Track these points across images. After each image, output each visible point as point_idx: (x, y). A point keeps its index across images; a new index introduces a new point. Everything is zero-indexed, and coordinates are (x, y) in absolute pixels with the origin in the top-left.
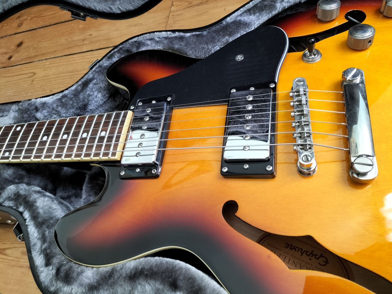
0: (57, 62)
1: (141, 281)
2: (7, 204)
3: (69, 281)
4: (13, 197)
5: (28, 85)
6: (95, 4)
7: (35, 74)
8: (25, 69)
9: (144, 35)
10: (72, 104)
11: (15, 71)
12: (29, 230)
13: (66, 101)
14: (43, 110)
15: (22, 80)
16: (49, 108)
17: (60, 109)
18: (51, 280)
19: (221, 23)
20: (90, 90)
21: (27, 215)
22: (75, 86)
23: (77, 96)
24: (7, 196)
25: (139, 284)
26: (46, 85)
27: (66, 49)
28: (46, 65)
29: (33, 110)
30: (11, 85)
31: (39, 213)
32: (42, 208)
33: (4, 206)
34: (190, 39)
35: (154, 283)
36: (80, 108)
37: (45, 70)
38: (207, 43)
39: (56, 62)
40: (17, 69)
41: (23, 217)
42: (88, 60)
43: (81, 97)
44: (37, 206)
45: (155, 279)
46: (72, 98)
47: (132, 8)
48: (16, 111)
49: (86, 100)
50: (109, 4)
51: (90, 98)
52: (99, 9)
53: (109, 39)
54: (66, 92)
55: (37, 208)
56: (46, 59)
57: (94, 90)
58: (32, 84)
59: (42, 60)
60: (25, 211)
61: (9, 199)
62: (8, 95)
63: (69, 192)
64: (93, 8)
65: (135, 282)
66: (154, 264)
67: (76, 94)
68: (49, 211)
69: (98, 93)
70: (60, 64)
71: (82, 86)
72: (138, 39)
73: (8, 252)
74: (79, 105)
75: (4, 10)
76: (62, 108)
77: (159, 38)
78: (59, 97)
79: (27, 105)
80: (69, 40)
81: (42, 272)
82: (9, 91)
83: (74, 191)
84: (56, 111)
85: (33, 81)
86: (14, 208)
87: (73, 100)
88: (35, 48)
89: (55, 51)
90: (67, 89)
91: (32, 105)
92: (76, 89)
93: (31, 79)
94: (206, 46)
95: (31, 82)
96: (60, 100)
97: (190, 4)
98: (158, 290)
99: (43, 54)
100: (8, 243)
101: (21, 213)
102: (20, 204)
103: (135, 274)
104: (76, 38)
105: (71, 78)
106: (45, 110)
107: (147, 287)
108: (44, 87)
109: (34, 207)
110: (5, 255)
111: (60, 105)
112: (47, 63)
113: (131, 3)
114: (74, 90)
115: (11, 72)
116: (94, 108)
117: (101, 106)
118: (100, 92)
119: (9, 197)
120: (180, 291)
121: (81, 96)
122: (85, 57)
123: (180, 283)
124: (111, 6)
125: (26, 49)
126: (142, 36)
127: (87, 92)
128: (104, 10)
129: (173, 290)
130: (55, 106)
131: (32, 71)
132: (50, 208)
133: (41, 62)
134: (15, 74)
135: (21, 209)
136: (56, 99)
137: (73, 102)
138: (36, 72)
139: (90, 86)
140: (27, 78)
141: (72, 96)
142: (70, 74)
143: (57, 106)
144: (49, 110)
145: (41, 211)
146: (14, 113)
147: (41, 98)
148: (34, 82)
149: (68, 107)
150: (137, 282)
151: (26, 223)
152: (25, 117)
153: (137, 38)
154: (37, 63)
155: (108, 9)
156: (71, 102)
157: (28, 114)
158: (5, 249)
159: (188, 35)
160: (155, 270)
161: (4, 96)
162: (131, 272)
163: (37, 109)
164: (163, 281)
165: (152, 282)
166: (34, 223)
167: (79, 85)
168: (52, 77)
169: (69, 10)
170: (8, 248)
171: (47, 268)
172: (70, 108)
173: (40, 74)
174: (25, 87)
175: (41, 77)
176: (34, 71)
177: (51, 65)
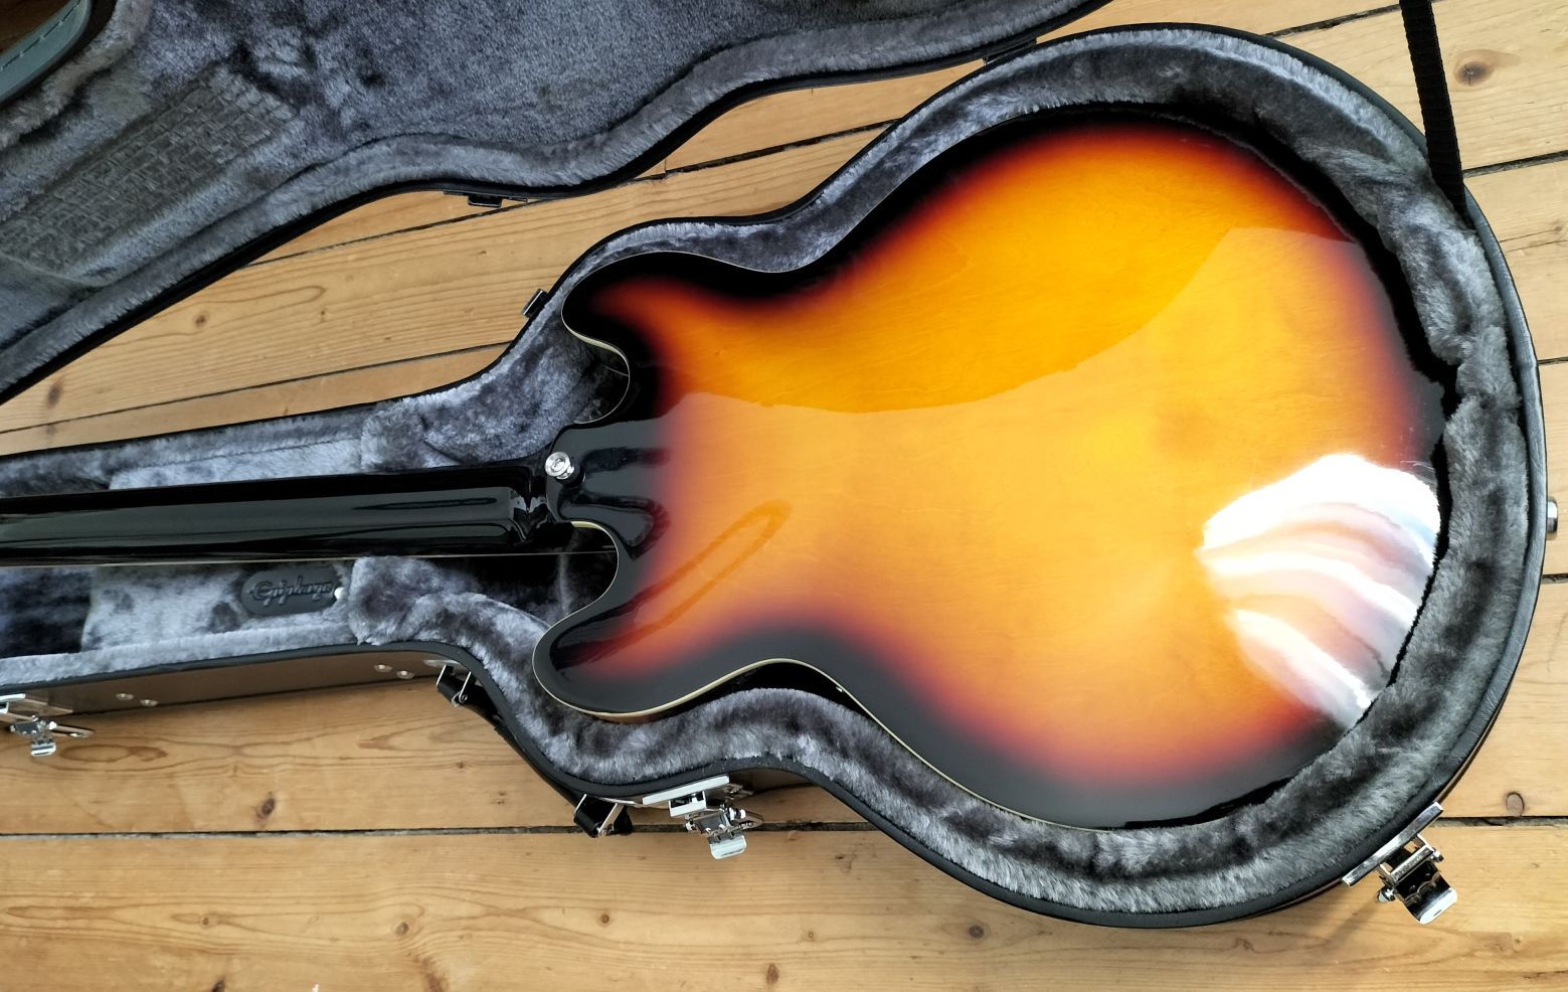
0: (381, 252)
1: (737, 728)
2: (424, 636)
3: (607, 751)
4: (434, 620)
5: (313, 325)
6: (522, 174)
7: (323, 290)
8: (285, 276)
9: (641, 231)
10: (509, 407)
11: (255, 284)
12: (495, 678)
13: (493, 402)
14: (441, 424)
15: (289, 310)
16: (457, 419)
17: (483, 419)
18: (570, 755)
19: (811, 205)
20: (545, 372)
21: (480, 651)
22: (505, 363)
23: (518, 388)
24: (421, 620)
25: (735, 734)
26: (369, 322)
27: (396, 210)
28: (347, 261)
29: (416, 425)
30: (259, 327)
31: (508, 644)
32: (511, 635)
33: (420, 641)
34: (749, 245)
35: (758, 727)
36: (526, 413)
37: (350, 278)
38: (787, 254)
39: (373, 253)
40: (261, 275)
41: (475, 657)
42: (469, 245)
43: (527, 390)
44: (498, 632)
45: (760, 722)
46: (507, 394)
47: (607, 173)
48: (381, 435)
49: (538, 396)
50: (554, 168)
51: (546, 388)
52: (533, 183)
54: (487, 379)
55: (500, 636)
56: (343, 244)
57: (552, 370)
58: (323, 321)
59: (331, 247)
60: (472, 645)
61: (427, 625)
62: (261, 357)
63: (518, 593)
64: (519, 182)
65: (726, 732)
66: (754, 701)
67: (515, 382)
68: (526, 638)
69: (560, 375)
70: (393, 258)
71: (524, 364)
72: (629, 239)
73: (396, 741)
74: (525, 407)
76: (487, 418)
77: (679, 240)
78: (476, 393)
79: (400, 416)
81: (549, 745)
82: (258, 343)
83: (529, 590)
84: (474, 425)
85: (323, 313)
86: (445, 641)
87: (510, 399)
90: (486, 370)
91: (411, 415)
92: (512, 370)
93: (317, 304)
94: (785, 260)
95: (320, 316)
96: (479, 399)
98: (768, 737)
100: (387, 723)
101: (466, 650)
102: (458, 632)
103: (724, 719)
106: (446, 424)
107: (748, 737)
108: (365, 330)
109: (494, 636)
110: (391, 748)
111: (483, 413)
112: (351, 258)
113: (601, 162)
114: (507, 375)
115: (245, 286)
116: (554, 405)
117: (567, 397)
118: (564, 372)
119: (428, 622)
120: (804, 733)
121: (526, 388)
122: (458, 238)
123: (803, 721)
124: (559, 173)
126: (636, 232)
127: (537, 376)
128: (543, 182)
129: (793, 734)
130: (470, 413)
131: (309, 282)
132: (526, 631)
133: (330, 253)
134: (258, 292)
135: (463, 642)
136: (470, 399)
137: (512, 403)
138: (325, 286)
139: (542, 362)
140: (302, 303)
141: (507, 390)
142: (429, 288)
143: (476, 414)
144: (457, 423)
145: (510, 640)
146: (375, 439)
148: (328, 316)
149: (501, 413)
150: (730, 731)
151: (483, 666)
152: (406, 446)
153: (625, 237)
154: (317, 256)
155: (553, 179)
156: (507, 403)
157: (408, 437)
158: (386, 737)
159: (744, 231)
160: (757, 708)
161: (249, 360)
162: (716, 719)
163: (426, 425)
164: (774, 723)
165: (756, 728)
166: (504, 664)
167: (516, 362)
168: (377, 297)
169: (465, 194)
170: (393, 734)
171: (557, 738)
172: (506, 415)
173: (339, 290)
174: (304, 330)
175: (345, 301)
176: (316, 281)
177: (365, 263)
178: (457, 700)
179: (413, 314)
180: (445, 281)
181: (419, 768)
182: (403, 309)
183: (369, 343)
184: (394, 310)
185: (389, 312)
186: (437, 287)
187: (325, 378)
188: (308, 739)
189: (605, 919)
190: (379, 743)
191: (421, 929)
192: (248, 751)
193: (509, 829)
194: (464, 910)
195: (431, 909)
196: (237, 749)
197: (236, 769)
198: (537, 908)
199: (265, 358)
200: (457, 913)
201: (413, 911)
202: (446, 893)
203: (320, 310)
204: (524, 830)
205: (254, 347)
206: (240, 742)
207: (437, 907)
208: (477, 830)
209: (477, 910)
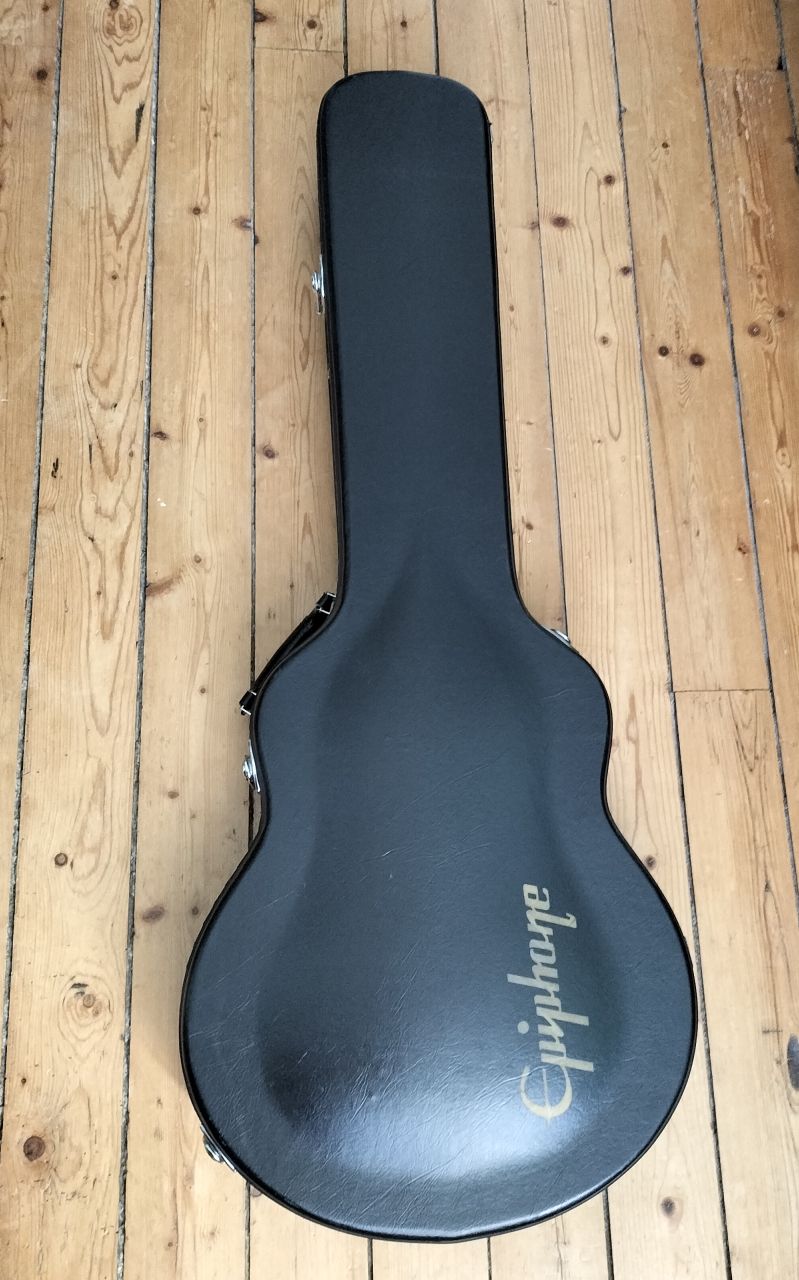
0: (640, 480)
5: (591, 435)
7: (616, 439)
8: (631, 408)
15: (604, 413)
26: (588, 478)
28: (636, 454)
30: (594, 391)
37: (623, 459)
39: (640, 475)
40: (634, 384)
42: (637, 549)
53: (682, 578)
56: (649, 450)
58: (593, 443)
59: (649, 440)
62: (572, 396)
70: (634, 493)
73: (308, 538)
80: (693, 486)
82: (583, 392)
85: (599, 441)
88: (682, 406)
89: (666, 463)
93: (607, 434)
95: (597, 439)
97: (744, 726)
99: (663, 438)
104: (694, 502)
105: (600, 528)
108: (583, 476)
112: (639, 457)
115: (628, 373)
122: (644, 540)
125: (681, 384)
131: (624, 427)
133: (644, 439)
134: (621, 385)
138: (619, 440)
140: (609, 425)
142: (609, 522)
148: (597, 445)
154: (643, 430)
158: (310, 532)
161: (571, 386)
168: (607, 482)
170: (312, 537)
173: (615, 451)
174: (588, 428)
176: (625, 432)
177: (633, 469)
179: (591, 513)
180: (613, 534)
181: (291, 557)
182: (596, 505)
183: (573, 482)
185: (594, 494)
186: (609, 528)
187: (552, 450)
188: (311, 477)
189: (203, 691)
190: (307, 528)
191: (197, 571)
192: (305, 432)
193: (253, 622)
194: (209, 599)
195: (209, 577)
196: (306, 424)
197: (294, 425)
198: (209, 646)
199: (571, 399)
200: (206, 594)
201: (208, 567)
202: (218, 585)
203: (602, 439)
204: (253, 633)
206: (311, 425)
207: (210, 580)
208: (253, 601)
209: (208, 607)
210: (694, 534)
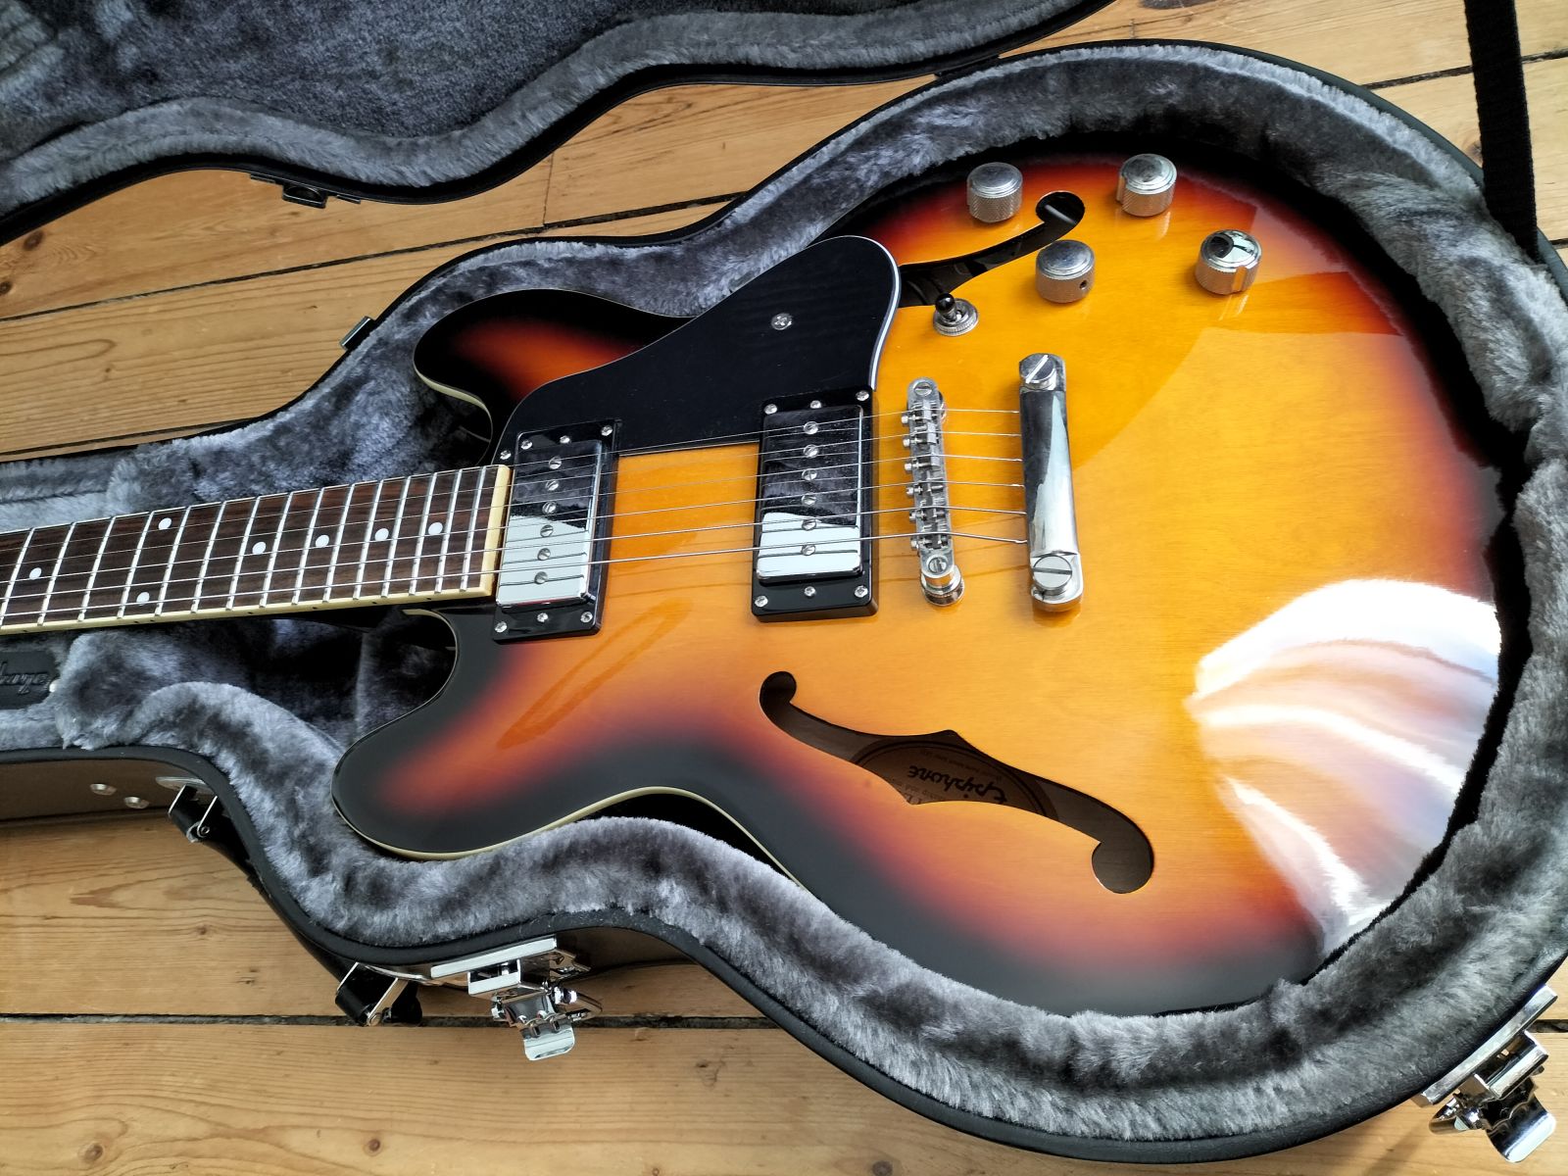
0: (188, 304)
1: (573, 868)
2: (155, 739)
3: (386, 900)
4: (171, 718)
5: (94, 384)
6: (355, 164)
7: (112, 344)
8: (71, 328)
9: (503, 250)
10: (309, 453)
11: (31, 335)
12: (243, 796)
13: (288, 444)
14: (217, 471)
15: (67, 367)
16: (238, 465)
17: (272, 466)
18: (333, 903)
19: (719, 225)
20: (360, 411)
21: (228, 761)
22: (309, 398)
23: (323, 428)
24: (153, 718)
25: (570, 878)
26: (161, 382)
27: (216, 259)
28: (146, 314)
29: (184, 472)
30: (26, 385)
31: (265, 751)
32: (272, 739)
33: (148, 746)
34: (637, 267)
35: (604, 868)
36: (331, 463)
37: (148, 332)
38: (684, 280)
39: (181, 305)
40: (41, 326)
41: (219, 769)
42: (297, 299)
43: (335, 432)
44: (254, 735)
45: (607, 861)
46: (308, 434)
47: (464, 174)
48: (135, 479)
49: (348, 441)
50: (396, 161)
51: (361, 433)
52: (368, 177)
54: (285, 417)
55: (256, 740)
56: (145, 295)
57: (370, 409)
58: (106, 379)
59: (130, 297)
60: (219, 751)
61: (160, 725)
62: (24, 419)
63: (302, 706)
64: (350, 174)
65: (557, 874)
66: (600, 831)
67: (319, 422)
68: (292, 744)
69: (381, 418)
70: (202, 310)
71: (334, 400)
72: (486, 260)
73: (121, 897)
74: (330, 455)
75: (75, 182)
76: (279, 464)
77: (550, 260)
78: (267, 433)
79: (164, 457)
80: (220, 228)
81: (305, 889)
82: (24, 402)
83: (317, 702)
84: (261, 473)
85: (108, 370)
86: (182, 747)
87: (310, 442)
88: (95, 254)
89: (173, 268)
90: (285, 408)
91: (179, 458)
92: (317, 407)
93: (102, 360)
94: (681, 287)
95: (104, 374)
96: (270, 441)
97: (615, 123)
98: (617, 882)
99: (132, 277)
100: (115, 871)
101: (209, 760)
102: (202, 735)
103: (556, 857)
104: (243, 224)
105: (246, 358)
106: (224, 471)
107: (588, 882)
108: (156, 390)
109: (248, 740)
110: (112, 906)
111: (273, 458)
112: (152, 309)
113: (459, 160)
114: (311, 412)
115: (17, 337)
116: (369, 459)
117: (389, 452)
118: (387, 414)
119: (162, 721)
120: (668, 877)
121: (334, 431)
122: (285, 290)
123: (668, 859)
124: (403, 169)
125: (61, 258)
126: (496, 252)
127: (349, 416)
128: (381, 178)
129: (651, 878)
130: (255, 458)
131: (98, 335)
132: (293, 737)
133: (128, 303)
134: (35, 345)
135: (207, 748)
136: (259, 440)
137: (313, 447)
138: (115, 340)
139: (358, 398)
140: (87, 358)
141: (307, 430)
142: (242, 345)
143: (264, 459)
144: (238, 470)
145: (270, 746)
146: (126, 484)
147: (205, 438)
148: (114, 373)
149: (298, 459)
150: (563, 873)
151: (229, 780)
152: (167, 495)
153: (482, 257)
154: (112, 306)
155: (395, 177)
156: (306, 447)
157: (172, 486)
158: (109, 890)
159: (632, 253)
160: (604, 841)
161: (7, 421)
162: (545, 856)
163: (197, 470)
164: (626, 862)
165: (599, 868)
166: (257, 779)
167: (323, 396)
168: (177, 354)
169: (278, 182)
170: (120, 887)
171: (317, 880)
172: (304, 463)
173: (131, 343)
174: (82, 390)
175: (140, 358)
176: (106, 334)
177: (168, 316)
178: (194, 832)
179: (217, 374)
180: (263, 338)
181: (148, 932)
182: (207, 368)
183: (158, 406)
184: (197, 369)
185: (189, 371)
186: (251, 344)
189: (375, 1146)
190: (97, 898)
191: (120, 1153)
193: (257, 1019)
194: (181, 1127)
195: (137, 1127)
198: (282, 1128)
199: (29, 420)
200: (171, 1133)
201: (115, 1127)
202: (161, 1104)
203: (106, 367)
204: (278, 1019)
205: (19, 407)
207: (146, 1124)
208: (214, 1019)
209: (201, 1129)
210: (295, 219)
